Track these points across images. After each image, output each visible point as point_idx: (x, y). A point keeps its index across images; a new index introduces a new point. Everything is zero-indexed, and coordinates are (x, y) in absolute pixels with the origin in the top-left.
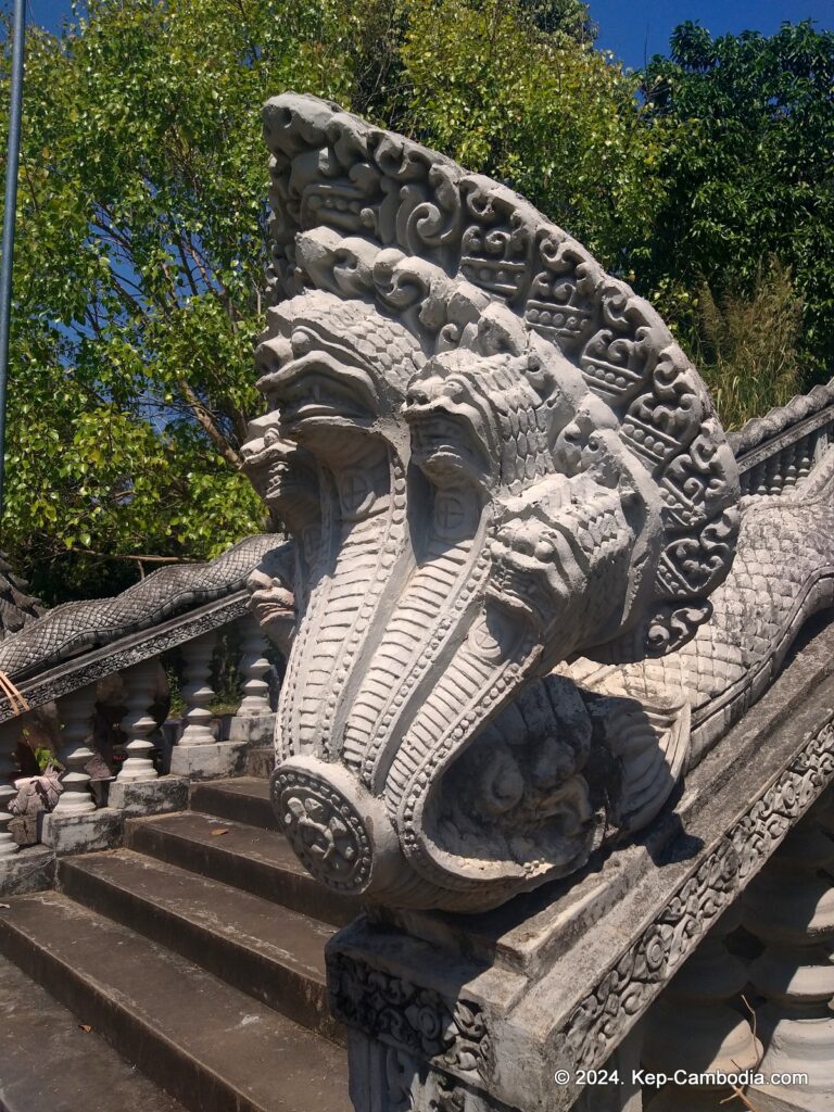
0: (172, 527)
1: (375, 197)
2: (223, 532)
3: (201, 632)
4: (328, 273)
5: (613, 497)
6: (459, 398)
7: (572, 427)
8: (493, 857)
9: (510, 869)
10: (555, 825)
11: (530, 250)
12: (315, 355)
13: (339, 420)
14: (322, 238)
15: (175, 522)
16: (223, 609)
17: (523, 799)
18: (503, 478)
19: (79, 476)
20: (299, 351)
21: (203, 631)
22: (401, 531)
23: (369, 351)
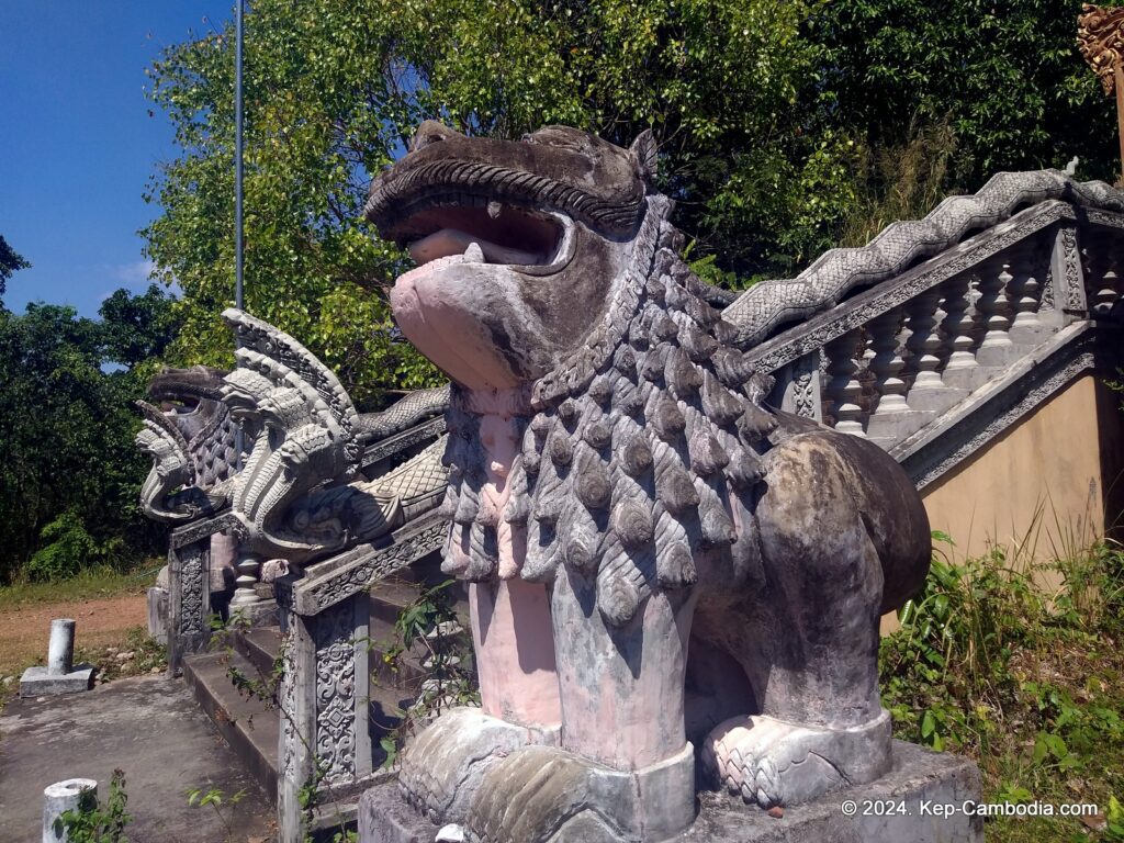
0: (397, 375)
1: (255, 340)
2: (431, 380)
3: (376, 460)
4: (244, 362)
5: (325, 431)
6: (271, 406)
7: (313, 410)
8: (298, 542)
9: (305, 546)
10: (327, 534)
11: (296, 357)
12: (234, 393)
13: (245, 410)
14: (242, 352)
15: (398, 371)
16: (392, 444)
17: (309, 525)
18: (289, 427)
19: (322, 342)
20: (230, 391)
21: (377, 459)
22: (266, 442)
23: (251, 389)
